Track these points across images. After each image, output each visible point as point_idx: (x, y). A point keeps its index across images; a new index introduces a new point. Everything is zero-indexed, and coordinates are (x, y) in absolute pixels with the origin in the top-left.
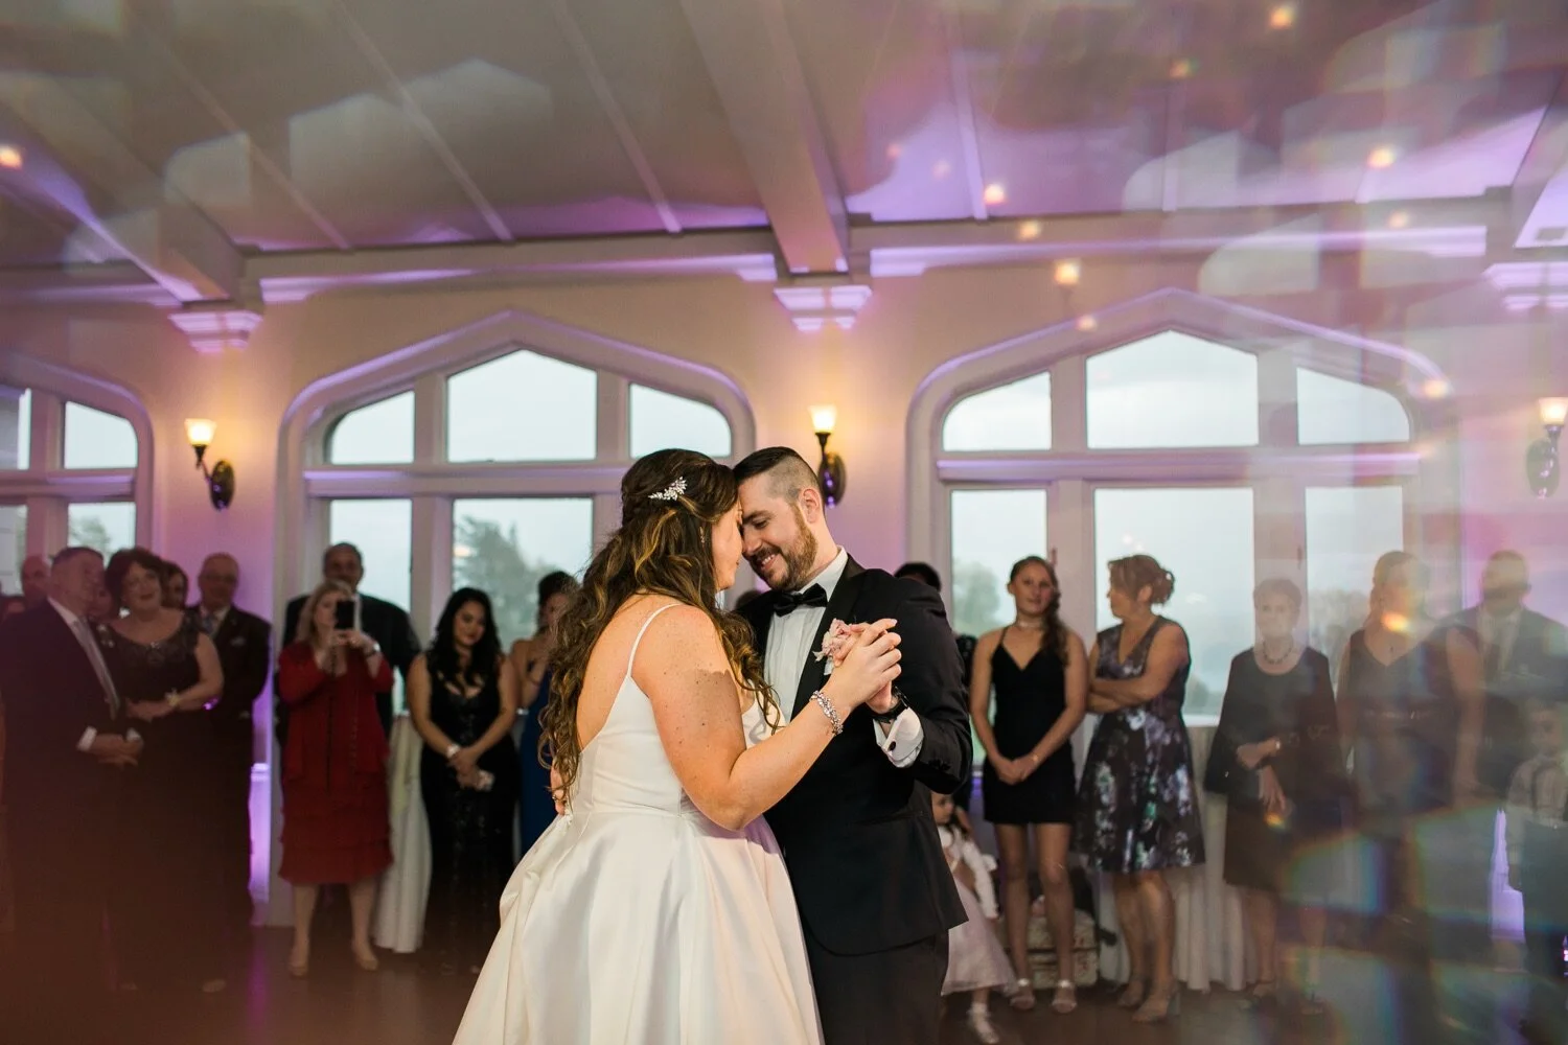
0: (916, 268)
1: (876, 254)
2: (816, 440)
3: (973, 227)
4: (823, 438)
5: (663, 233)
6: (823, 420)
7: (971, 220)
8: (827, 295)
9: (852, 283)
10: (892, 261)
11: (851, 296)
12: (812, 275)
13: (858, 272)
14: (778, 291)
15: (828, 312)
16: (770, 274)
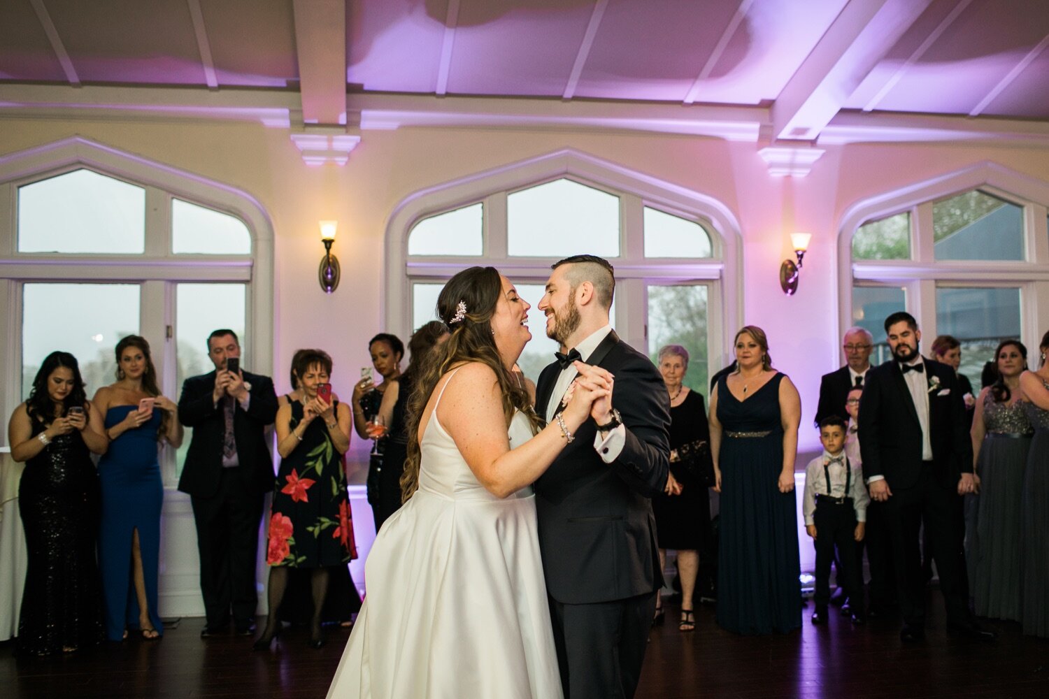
0: (393, 125)
1: (364, 113)
2: (323, 244)
3: (433, 99)
4: (328, 243)
5: (204, 86)
6: (328, 231)
7: (433, 94)
8: (330, 141)
9: (347, 133)
10: (375, 119)
11: (345, 142)
12: (320, 125)
13: (351, 125)
14: (293, 136)
15: (331, 153)
16: (285, 123)
